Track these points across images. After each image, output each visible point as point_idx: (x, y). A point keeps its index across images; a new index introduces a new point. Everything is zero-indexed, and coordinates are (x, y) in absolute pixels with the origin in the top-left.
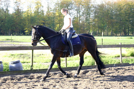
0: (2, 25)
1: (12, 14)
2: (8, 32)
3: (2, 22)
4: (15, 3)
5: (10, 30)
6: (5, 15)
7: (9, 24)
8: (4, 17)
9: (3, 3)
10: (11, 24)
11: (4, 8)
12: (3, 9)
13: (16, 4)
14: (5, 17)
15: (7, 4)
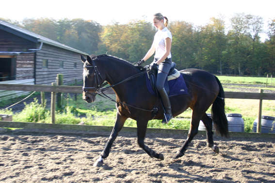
0: (247, 60)
1: (265, 42)
2: (256, 71)
3: (248, 55)
4: (271, 25)
5: (260, 67)
6: (253, 45)
7: (260, 59)
8: (252, 48)
9: (251, 27)
10: (262, 58)
11: (253, 34)
12: (250, 35)
13: (273, 27)
14: (254, 48)
15: (257, 28)
